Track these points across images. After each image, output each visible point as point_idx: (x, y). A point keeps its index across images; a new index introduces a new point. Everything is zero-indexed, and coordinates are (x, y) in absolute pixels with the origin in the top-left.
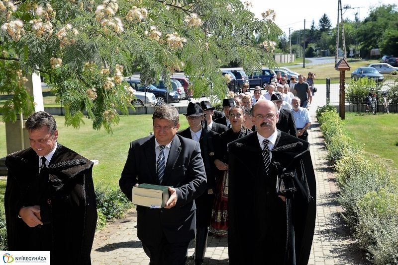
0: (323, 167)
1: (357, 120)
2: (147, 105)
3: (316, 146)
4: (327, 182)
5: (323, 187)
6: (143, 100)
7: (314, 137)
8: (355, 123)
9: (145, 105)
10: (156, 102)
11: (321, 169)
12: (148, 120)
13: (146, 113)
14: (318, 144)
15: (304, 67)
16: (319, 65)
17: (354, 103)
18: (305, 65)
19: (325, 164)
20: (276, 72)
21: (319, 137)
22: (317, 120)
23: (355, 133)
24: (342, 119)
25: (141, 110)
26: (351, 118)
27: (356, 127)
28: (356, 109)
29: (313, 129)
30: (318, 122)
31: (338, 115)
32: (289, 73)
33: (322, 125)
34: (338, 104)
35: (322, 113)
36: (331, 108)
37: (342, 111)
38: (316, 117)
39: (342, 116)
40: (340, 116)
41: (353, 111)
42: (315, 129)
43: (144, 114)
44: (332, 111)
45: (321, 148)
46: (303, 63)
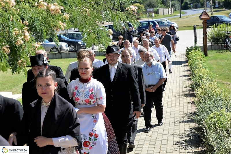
0: (188, 93)
1: (217, 56)
2: (62, 52)
3: (184, 78)
4: (189, 105)
5: (186, 108)
6: (58, 49)
7: (183, 70)
8: (215, 59)
9: (60, 52)
10: (69, 49)
11: (186, 95)
12: (62, 63)
13: (61, 58)
14: (186, 76)
15: (180, 17)
16: (192, 15)
17: (215, 44)
18: (181, 16)
19: (190, 91)
20: (158, 22)
21: (187, 71)
22: (186, 58)
23: (214, 66)
24: (205, 56)
25: (57, 56)
26: (213, 55)
27: (215, 61)
28: (217, 48)
29: (183, 64)
30: (187, 59)
31: (202, 53)
32: (168, 22)
33: (189, 62)
34: (203, 45)
35: (190, 53)
36: (196, 48)
37: (205, 50)
38: (186, 55)
39: (206, 54)
40: (204, 54)
41: (215, 50)
42: (185, 64)
43: (60, 58)
44: (197, 51)
45: (188, 79)
46: (179, 15)
